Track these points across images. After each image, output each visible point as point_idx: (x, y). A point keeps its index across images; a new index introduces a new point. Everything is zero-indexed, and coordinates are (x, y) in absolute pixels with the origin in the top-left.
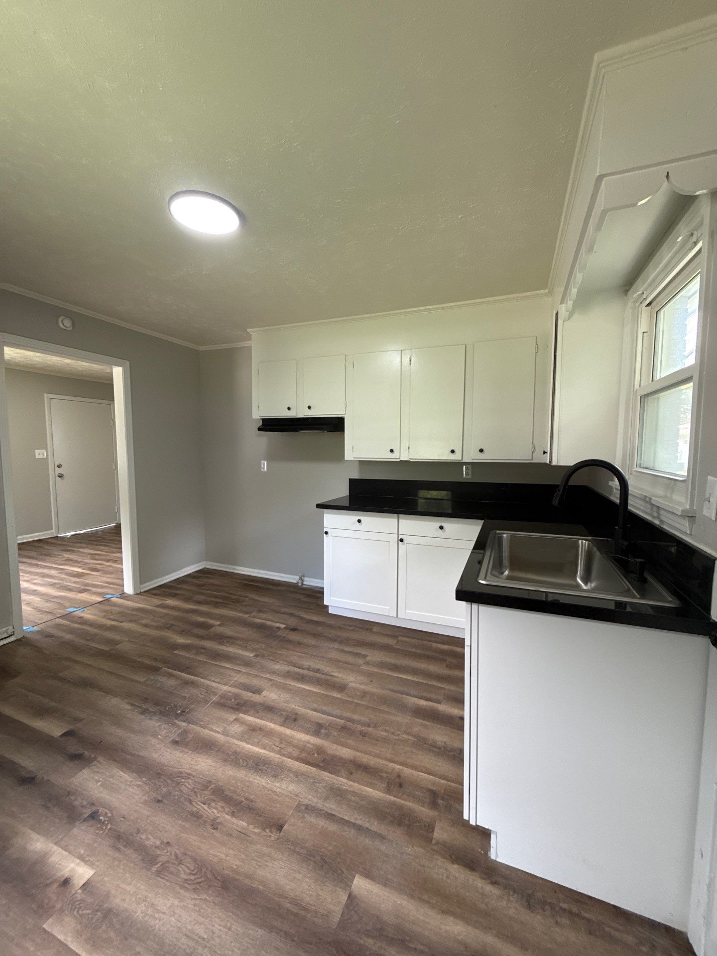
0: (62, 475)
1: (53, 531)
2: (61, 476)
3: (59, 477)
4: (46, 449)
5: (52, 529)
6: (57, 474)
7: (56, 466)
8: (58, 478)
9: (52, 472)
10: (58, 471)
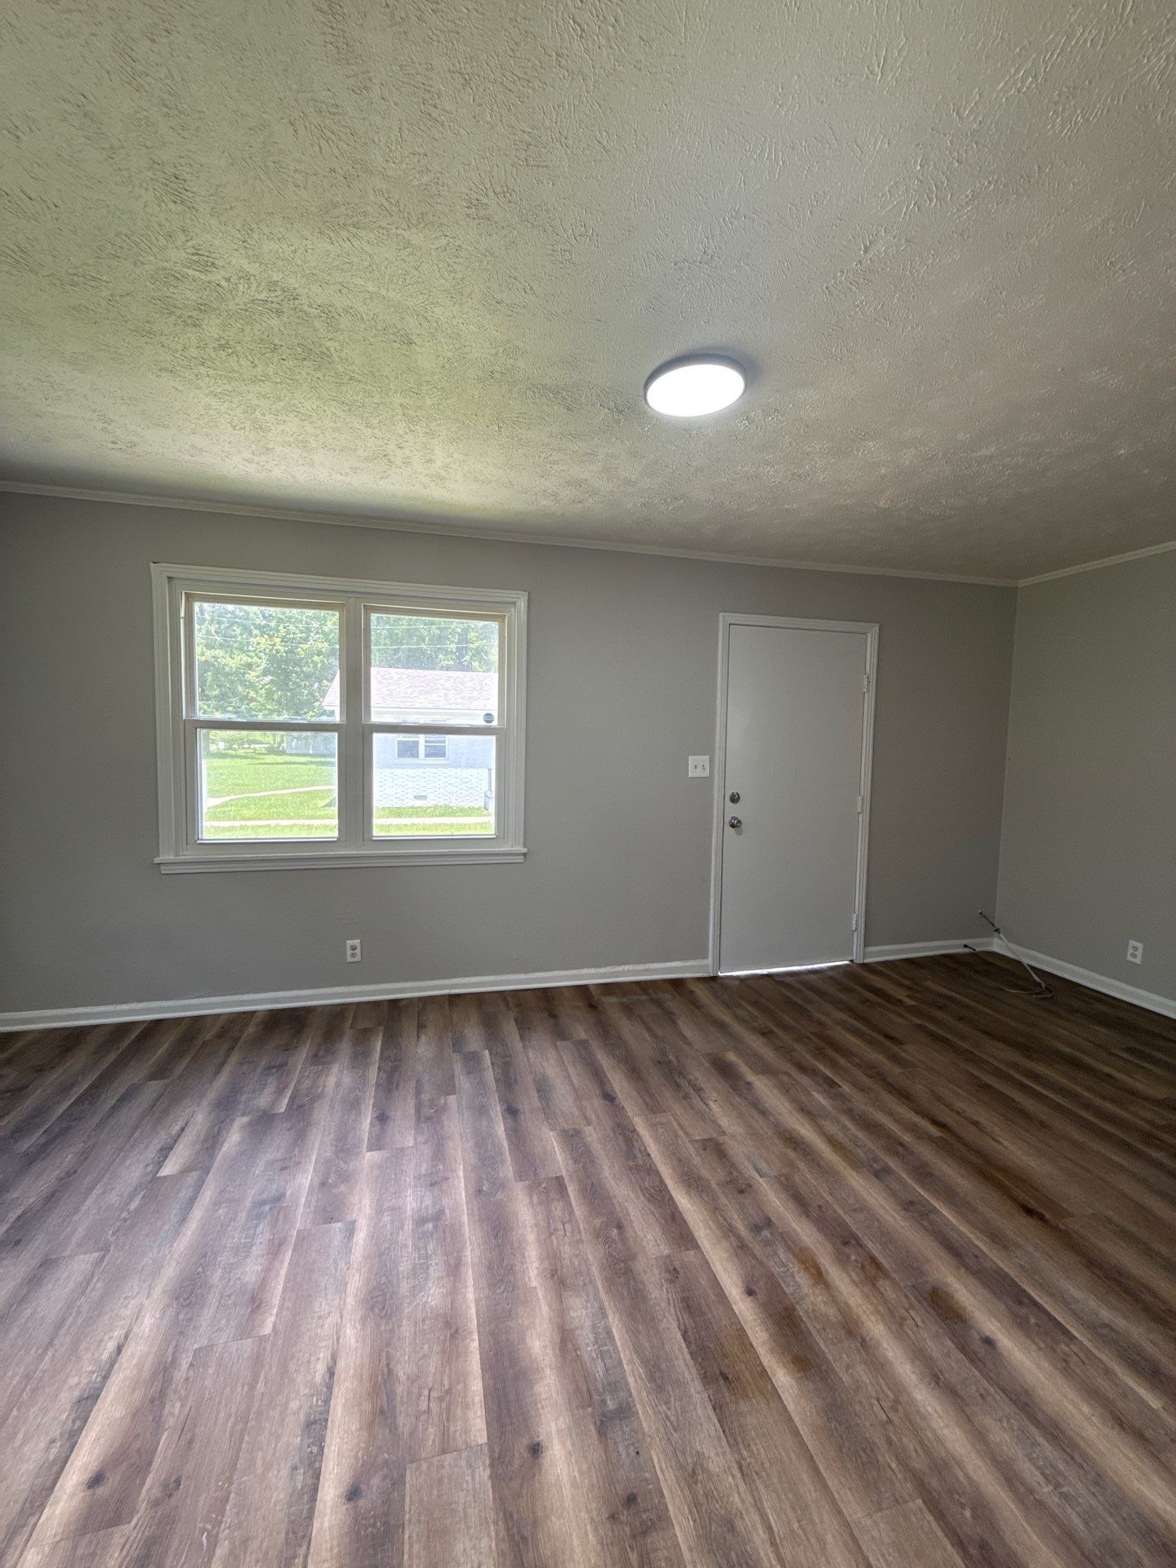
0: (739, 822)
1: (709, 961)
2: (735, 824)
3: (733, 826)
4: (711, 753)
5: (705, 957)
6: (727, 819)
7: (728, 798)
8: (728, 828)
9: (720, 810)
10: (733, 810)
